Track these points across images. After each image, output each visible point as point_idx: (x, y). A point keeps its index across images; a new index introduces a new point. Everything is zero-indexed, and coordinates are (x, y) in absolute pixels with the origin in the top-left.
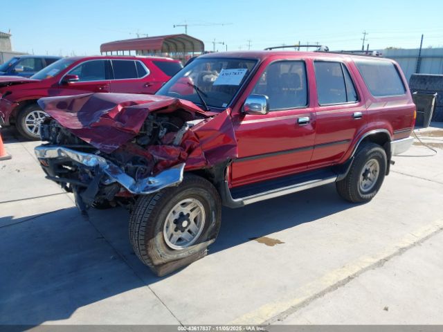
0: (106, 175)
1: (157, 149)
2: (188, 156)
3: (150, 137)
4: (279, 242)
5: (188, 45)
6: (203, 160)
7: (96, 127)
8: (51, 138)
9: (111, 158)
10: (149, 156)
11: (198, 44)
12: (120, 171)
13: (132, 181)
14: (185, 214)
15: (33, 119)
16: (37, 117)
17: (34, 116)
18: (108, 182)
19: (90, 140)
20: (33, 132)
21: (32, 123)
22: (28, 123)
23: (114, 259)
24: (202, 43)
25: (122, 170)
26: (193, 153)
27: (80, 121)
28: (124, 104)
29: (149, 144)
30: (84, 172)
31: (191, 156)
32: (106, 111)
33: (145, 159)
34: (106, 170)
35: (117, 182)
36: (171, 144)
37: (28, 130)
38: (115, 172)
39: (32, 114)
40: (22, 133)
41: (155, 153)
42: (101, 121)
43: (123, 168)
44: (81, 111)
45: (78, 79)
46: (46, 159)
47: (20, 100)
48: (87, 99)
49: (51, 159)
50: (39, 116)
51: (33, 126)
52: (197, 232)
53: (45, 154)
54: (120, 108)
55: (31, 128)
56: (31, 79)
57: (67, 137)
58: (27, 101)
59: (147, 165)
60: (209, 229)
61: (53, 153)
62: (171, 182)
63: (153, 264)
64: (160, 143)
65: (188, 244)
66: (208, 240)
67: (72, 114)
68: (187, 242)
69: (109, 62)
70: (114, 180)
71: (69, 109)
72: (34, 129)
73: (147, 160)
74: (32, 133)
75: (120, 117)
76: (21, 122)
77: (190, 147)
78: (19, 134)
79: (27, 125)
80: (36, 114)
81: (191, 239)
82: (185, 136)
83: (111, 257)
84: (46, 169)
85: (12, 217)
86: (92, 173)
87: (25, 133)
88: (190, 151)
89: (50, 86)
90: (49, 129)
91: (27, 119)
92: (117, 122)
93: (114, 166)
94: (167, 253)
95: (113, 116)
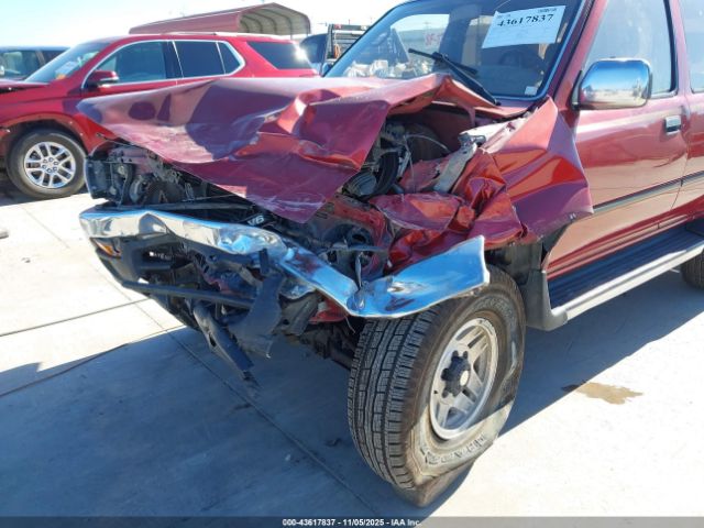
0: (288, 274)
1: (397, 205)
2: (477, 216)
3: (377, 175)
4: (633, 394)
5: (282, 22)
6: (514, 224)
7: (250, 157)
8: (113, 191)
9: (290, 233)
10: (378, 223)
11: (300, 19)
12: (320, 263)
13: (348, 285)
14: (461, 354)
15: (38, 158)
16: (46, 154)
17: (39, 152)
18: (296, 293)
19: (244, 188)
20: (40, 183)
21: (38, 166)
22: (29, 166)
23: (295, 461)
24: (305, 18)
25: (322, 259)
26: (489, 210)
27: (199, 143)
28: (307, 98)
29: (376, 194)
30: (222, 270)
31: (482, 218)
32: (269, 117)
33: (363, 230)
34: (287, 262)
35: (317, 292)
36: (430, 190)
37: (31, 180)
38: (307, 266)
39: (36, 148)
40: (21, 187)
41: (394, 213)
42: (261, 139)
43: (325, 255)
44: (192, 121)
45: (116, 78)
46: (112, 241)
47: (11, 123)
48: (202, 92)
49: (125, 240)
50: (49, 153)
51: (40, 173)
52: (481, 391)
53: (107, 228)
54: (300, 107)
55: (36, 175)
56: (27, 82)
57: (164, 185)
58: (23, 124)
59: (371, 243)
60: (505, 381)
61: (127, 224)
62: (461, 285)
63: (414, 485)
64: (400, 189)
65: (467, 423)
66: (500, 406)
67: (174, 130)
68: (463, 418)
69: (171, 43)
70: (311, 288)
71: (160, 118)
72: (42, 177)
73: (370, 230)
74: (39, 185)
75: (305, 128)
76: (16, 165)
77: (480, 194)
78: (14, 188)
79: (28, 170)
80: (43, 148)
81: (471, 410)
82: (470, 169)
83: (288, 458)
84: (114, 263)
85: (36, 365)
86: (255, 272)
87: (25, 185)
88: (481, 205)
89: (65, 94)
90: (108, 171)
91: (27, 160)
92: (302, 142)
93: (302, 251)
94: (436, 450)
95: (288, 126)
